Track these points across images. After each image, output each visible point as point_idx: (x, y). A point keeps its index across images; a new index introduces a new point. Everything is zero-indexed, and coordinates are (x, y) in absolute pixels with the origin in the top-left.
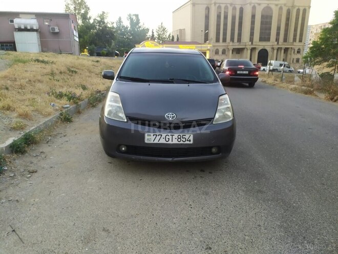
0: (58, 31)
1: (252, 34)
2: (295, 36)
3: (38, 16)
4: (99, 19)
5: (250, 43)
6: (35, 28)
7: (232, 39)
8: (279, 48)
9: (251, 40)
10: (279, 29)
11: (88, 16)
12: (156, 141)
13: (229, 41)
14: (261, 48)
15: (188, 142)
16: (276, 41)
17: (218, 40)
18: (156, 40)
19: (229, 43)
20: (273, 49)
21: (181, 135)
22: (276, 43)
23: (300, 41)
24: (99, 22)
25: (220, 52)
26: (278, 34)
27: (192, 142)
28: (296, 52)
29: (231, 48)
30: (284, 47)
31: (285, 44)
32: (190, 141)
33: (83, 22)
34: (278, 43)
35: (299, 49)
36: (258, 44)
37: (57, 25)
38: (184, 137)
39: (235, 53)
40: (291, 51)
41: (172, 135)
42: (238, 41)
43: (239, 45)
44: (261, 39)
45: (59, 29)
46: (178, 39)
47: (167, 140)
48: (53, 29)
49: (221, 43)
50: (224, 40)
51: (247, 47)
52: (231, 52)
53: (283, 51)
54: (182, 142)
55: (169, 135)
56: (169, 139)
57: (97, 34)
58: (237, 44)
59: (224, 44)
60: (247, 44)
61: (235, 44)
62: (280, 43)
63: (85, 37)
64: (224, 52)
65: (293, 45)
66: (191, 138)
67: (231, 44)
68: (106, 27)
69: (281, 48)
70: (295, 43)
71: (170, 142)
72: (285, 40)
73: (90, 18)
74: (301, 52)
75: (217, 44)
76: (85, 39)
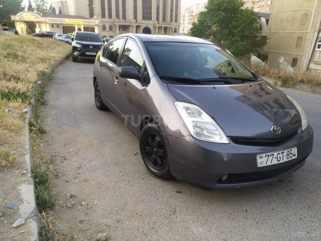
1: (135, 12)
2: (172, 16)
5: (135, 21)
7: (118, 16)
8: (159, 27)
9: (135, 17)
10: (158, 8)
12: (269, 164)
13: (115, 17)
14: (144, 26)
15: (294, 158)
16: (157, 20)
17: (103, 16)
18: (35, 11)
19: (114, 19)
20: (155, 27)
21: (289, 150)
22: (157, 22)
23: (176, 21)
25: (107, 29)
26: (158, 14)
27: (296, 157)
28: (173, 31)
29: (117, 24)
30: (164, 26)
31: (164, 23)
34: (158, 22)
35: (175, 29)
36: (141, 22)
38: (291, 152)
39: (121, 30)
40: (169, 30)
41: (283, 153)
42: (123, 18)
43: (124, 22)
44: (144, 18)
46: (60, 12)
47: (279, 159)
49: (107, 19)
50: (110, 16)
51: (132, 24)
52: (118, 28)
53: (163, 30)
55: (280, 153)
56: (280, 157)
58: (123, 21)
59: (110, 20)
60: (132, 21)
61: (121, 21)
62: (160, 23)
64: (111, 28)
65: (170, 25)
66: (296, 152)
67: (117, 20)
69: (162, 27)
70: (172, 23)
72: (164, 20)
74: (177, 31)
75: (103, 20)
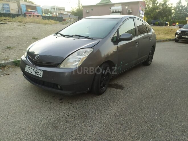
0: (131, 12)
3: (123, 4)
4: (163, 3)
6: (120, 11)
11: (156, 2)
12: (28, 71)
21: (37, 70)
24: (163, 5)
27: (41, 77)
32: (41, 75)
33: (152, 6)
37: (131, 9)
38: (38, 72)
41: (34, 69)
45: (132, 11)
48: (129, 11)
54: (37, 75)
56: (32, 71)
57: (159, 12)
63: (151, 14)
66: (42, 74)
68: (166, 7)
71: (32, 73)
73: (158, 3)
76: (151, 16)
